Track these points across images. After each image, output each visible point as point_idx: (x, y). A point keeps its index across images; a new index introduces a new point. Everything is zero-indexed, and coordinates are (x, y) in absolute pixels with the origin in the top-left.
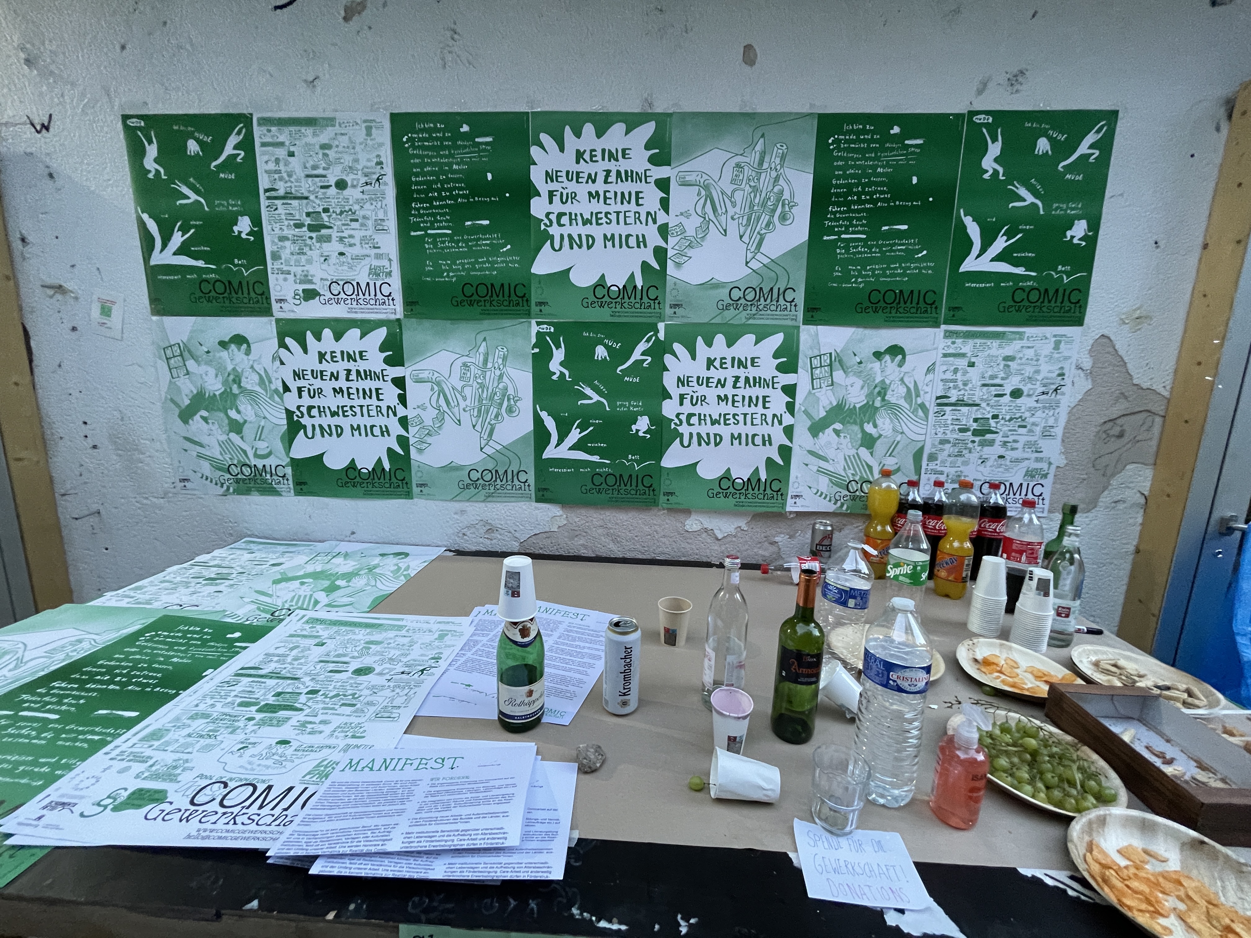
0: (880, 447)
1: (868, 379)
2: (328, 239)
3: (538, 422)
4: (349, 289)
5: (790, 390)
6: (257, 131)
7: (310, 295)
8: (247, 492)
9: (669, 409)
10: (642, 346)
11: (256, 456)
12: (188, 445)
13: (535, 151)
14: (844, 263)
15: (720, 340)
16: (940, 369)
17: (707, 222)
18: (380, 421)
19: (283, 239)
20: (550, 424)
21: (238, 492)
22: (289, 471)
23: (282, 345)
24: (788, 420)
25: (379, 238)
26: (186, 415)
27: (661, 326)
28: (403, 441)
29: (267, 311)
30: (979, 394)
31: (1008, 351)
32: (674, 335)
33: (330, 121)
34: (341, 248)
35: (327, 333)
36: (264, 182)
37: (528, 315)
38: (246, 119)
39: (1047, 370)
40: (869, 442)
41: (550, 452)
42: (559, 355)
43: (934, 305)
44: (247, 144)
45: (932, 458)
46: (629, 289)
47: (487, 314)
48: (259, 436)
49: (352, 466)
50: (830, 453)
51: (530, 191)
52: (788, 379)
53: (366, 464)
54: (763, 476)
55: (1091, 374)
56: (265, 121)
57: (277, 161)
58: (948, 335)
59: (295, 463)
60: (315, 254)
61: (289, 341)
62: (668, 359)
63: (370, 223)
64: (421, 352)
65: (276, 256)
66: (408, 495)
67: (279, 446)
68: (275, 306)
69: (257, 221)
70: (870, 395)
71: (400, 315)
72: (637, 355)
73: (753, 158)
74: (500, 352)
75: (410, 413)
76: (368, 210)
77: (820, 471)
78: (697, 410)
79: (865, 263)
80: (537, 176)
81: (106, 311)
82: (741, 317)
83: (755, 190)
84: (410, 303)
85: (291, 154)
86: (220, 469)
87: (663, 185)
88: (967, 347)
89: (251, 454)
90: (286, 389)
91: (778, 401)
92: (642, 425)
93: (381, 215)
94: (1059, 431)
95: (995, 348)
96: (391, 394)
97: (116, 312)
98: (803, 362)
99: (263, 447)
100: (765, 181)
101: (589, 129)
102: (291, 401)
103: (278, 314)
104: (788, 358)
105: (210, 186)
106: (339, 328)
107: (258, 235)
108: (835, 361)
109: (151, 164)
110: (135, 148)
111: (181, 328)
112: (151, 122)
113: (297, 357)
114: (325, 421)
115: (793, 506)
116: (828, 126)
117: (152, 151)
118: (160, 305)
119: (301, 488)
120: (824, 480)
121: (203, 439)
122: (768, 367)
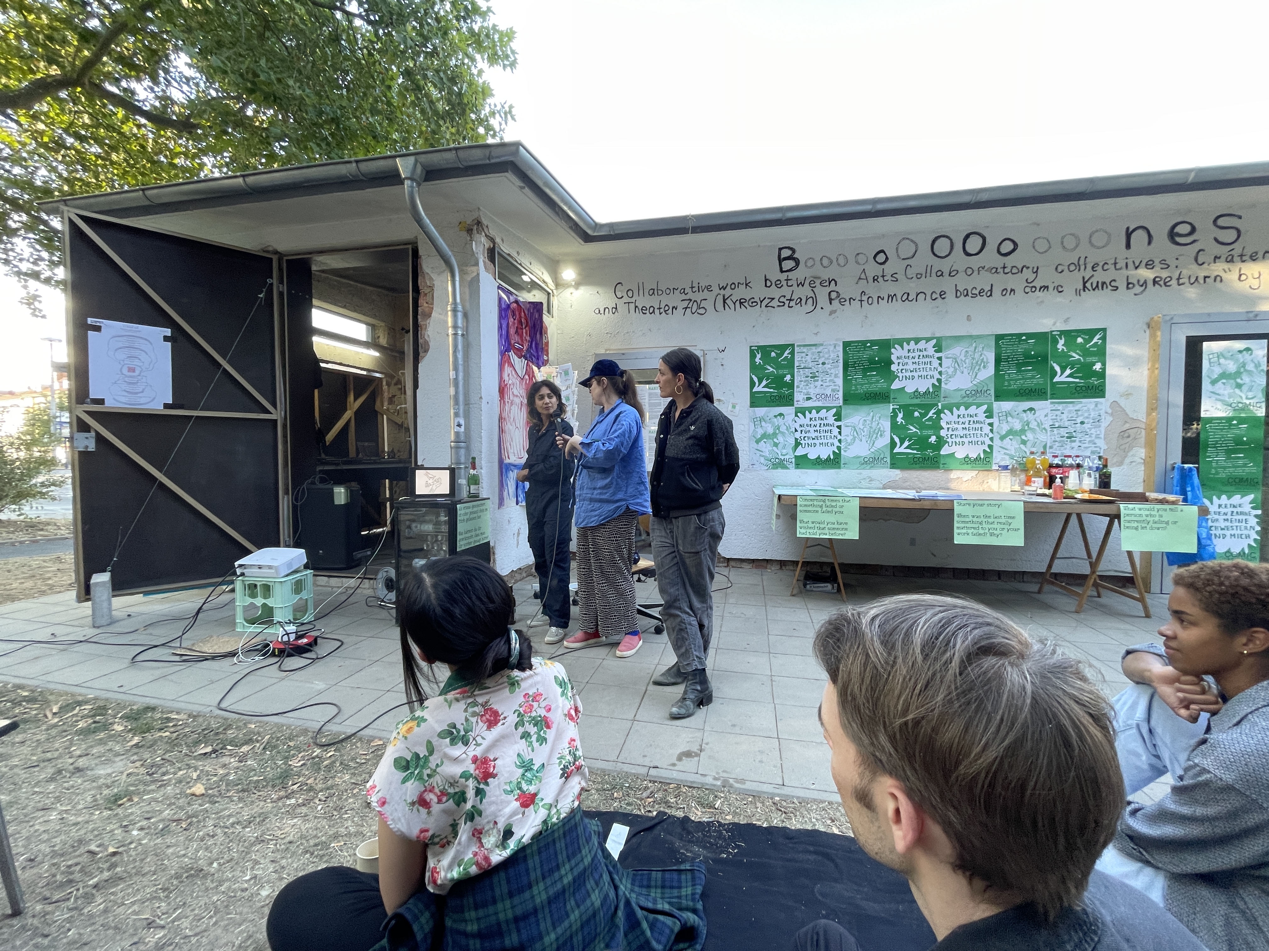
0: (1029, 444)
1: (1021, 420)
2: (817, 381)
3: (892, 439)
4: (823, 396)
5: (991, 425)
6: (796, 349)
7: (809, 399)
8: (777, 468)
9: (943, 433)
10: (933, 411)
11: (782, 455)
12: (757, 452)
13: (893, 350)
14: (1009, 381)
15: (962, 408)
16: (1050, 415)
17: (956, 370)
18: (830, 441)
19: (801, 381)
20: (897, 440)
21: (773, 468)
22: (794, 460)
23: (796, 415)
24: (991, 435)
25: (836, 380)
26: (758, 442)
27: (940, 404)
28: (839, 448)
29: (793, 405)
30: (1067, 424)
31: (1077, 408)
32: (944, 407)
33: (822, 345)
34: (822, 383)
35: (814, 411)
36: (796, 364)
37: (889, 402)
38: (793, 345)
39: (1093, 414)
40: (1024, 442)
41: (896, 450)
42: (900, 415)
43: (1046, 393)
44: (792, 353)
45: (1051, 447)
46: (927, 393)
47: (873, 403)
48: (784, 447)
49: (819, 457)
50: (1009, 447)
51: (892, 363)
52: (990, 421)
53: (824, 457)
54: (982, 456)
55: (1112, 414)
56: (798, 346)
57: (802, 357)
58: (1052, 403)
59: (796, 457)
60: (812, 386)
61: (799, 414)
62: (942, 415)
63: (833, 375)
64: (847, 416)
65: (798, 387)
66: (839, 468)
67: (791, 451)
68: (795, 403)
69: (793, 376)
70: (1023, 426)
71: (841, 404)
72: (930, 414)
73: (972, 349)
74: (878, 415)
75: (842, 438)
76: (833, 371)
77: (1005, 454)
78: (954, 433)
79: (1016, 380)
80: (893, 358)
81: (734, 407)
82: (971, 400)
83: (973, 359)
84: (846, 400)
85: (807, 355)
86: (767, 460)
87: (940, 359)
88: (1060, 407)
89: (779, 454)
90: (796, 431)
91: (987, 429)
92: (933, 439)
93: (837, 372)
94: (1102, 436)
95: (1071, 407)
96: (836, 431)
97: (737, 407)
98: (995, 414)
99: (784, 452)
100: (977, 355)
101: (912, 343)
102: (798, 435)
103: (796, 405)
104: (989, 414)
105: (778, 366)
106: (818, 409)
107: (793, 380)
108: (1008, 414)
109: (758, 360)
110: (753, 356)
111: (761, 411)
112: (760, 347)
113: (801, 420)
114: (810, 442)
115: (995, 467)
116: (999, 338)
117: (759, 356)
118: (753, 404)
119: (798, 466)
120: (1007, 457)
121: (763, 449)
122: (982, 417)
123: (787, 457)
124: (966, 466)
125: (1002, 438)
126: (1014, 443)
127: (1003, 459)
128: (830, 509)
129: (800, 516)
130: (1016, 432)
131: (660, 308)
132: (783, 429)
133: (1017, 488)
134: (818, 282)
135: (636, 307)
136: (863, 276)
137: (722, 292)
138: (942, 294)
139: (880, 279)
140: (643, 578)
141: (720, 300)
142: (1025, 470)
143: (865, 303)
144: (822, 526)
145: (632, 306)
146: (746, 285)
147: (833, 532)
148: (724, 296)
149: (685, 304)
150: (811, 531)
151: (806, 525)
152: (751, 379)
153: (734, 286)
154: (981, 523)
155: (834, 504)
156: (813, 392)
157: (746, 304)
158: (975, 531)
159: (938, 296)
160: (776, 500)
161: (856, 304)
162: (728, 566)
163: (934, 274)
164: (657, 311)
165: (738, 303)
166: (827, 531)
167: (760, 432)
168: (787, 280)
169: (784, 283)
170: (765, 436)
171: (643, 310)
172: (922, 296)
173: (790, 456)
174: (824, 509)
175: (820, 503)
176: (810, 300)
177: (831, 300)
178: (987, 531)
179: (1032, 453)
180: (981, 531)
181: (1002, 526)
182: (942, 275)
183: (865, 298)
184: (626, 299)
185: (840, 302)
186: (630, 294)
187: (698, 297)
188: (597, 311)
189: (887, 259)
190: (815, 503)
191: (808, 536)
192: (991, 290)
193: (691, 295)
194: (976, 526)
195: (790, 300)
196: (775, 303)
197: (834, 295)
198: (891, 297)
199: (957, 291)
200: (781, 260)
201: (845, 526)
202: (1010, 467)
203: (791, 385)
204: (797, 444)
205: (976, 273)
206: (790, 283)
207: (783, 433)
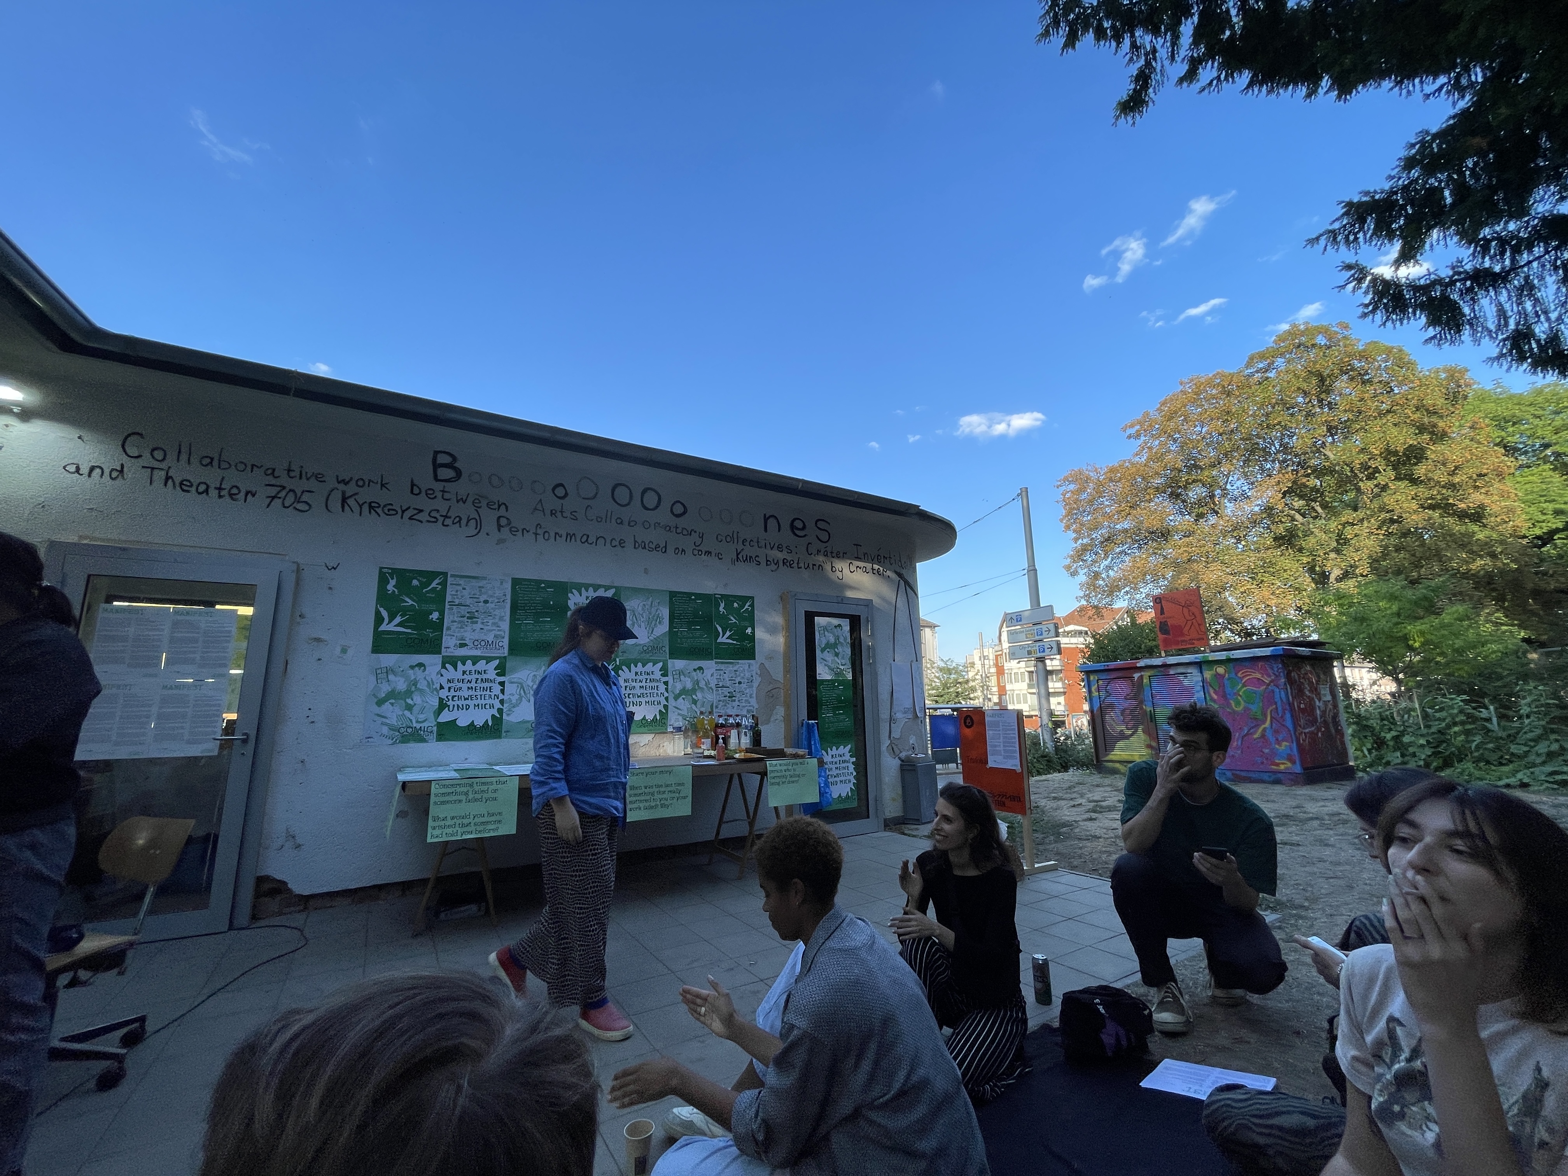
0: (699, 704)
1: (692, 679)
2: (477, 622)
4: (483, 643)
5: (666, 683)
6: (450, 580)
7: (462, 645)
8: (408, 741)
11: (417, 722)
12: (377, 718)
13: (570, 595)
14: (681, 638)
15: (640, 665)
16: (715, 675)
18: (490, 702)
19: (453, 622)
21: (402, 742)
22: (435, 728)
23: (444, 667)
24: (666, 694)
25: (500, 623)
26: (380, 703)
28: (500, 711)
29: (440, 653)
30: (728, 684)
31: (735, 668)
32: (623, 663)
33: (485, 578)
34: (482, 626)
35: (469, 662)
36: (448, 598)
38: (445, 574)
39: (748, 675)
40: (695, 702)
43: (711, 653)
44: (444, 584)
45: (717, 707)
48: (422, 711)
49: (472, 724)
50: (682, 707)
52: (665, 679)
53: (479, 723)
54: (658, 717)
55: (760, 676)
56: (452, 576)
57: (457, 591)
58: (716, 663)
59: (439, 725)
60: (469, 628)
61: (447, 665)
63: (497, 617)
64: (514, 670)
65: (449, 629)
66: (500, 737)
67: (432, 716)
68: (443, 650)
69: (442, 614)
70: (694, 685)
71: (506, 654)
73: (649, 603)
75: (505, 697)
76: (497, 612)
77: (679, 714)
79: (687, 638)
81: (344, 651)
82: (647, 657)
83: (650, 613)
84: (512, 650)
85: (464, 589)
86: (393, 730)
88: (722, 667)
89: (414, 721)
90: (442, 688)
91: (662, 687)
93: (503, 614)
94: (754, 695)
95: (731, 668)
96: (497, 689)
97: (350, 652)
98: (670, 673)
99: (422, 717)
100: (653, 610)
101: (591, 589)
102: (444, 694)
103: (444, 654)
104: (665, 672)
105: (420, 598)
106: (475, 660)
107: (441, 619)
108: (681, 673)
109: (390, 587)
110: (383, 580)
111: (389, 660)
112: (395, 572)
113: (450, 672)
114: (460, 703)
115: (670, 729)
116: (673, 594)
117: (393, 582)
118: (377, 648)
119: (441, 737)
120: (681, 718)
121: (388, 715)
122: (658, 675)
123: (426, 724)
124: (643, 729)
125: (676, 698)
126: (687, 702)
127: (677, 720)
128: (478, 796)
129: (434, 810)
130: (688, 690)
131: (220, 489)
132: (422, 685)
133: (689, 750)
134: (484, 503)
135: (168, 478)
136: (539, 507)
137: (342, 487)
138: (622, 543)
139: (559, 514)
141: (337, 497)
142: (696, 731)
143: (540, 538)
144: (466, 821)
145: (160, 475)
146: (382, 485)
147: (481, 828)
148: (344, 493)
149: (273, 491)
150: (450, 831)
151: (441, 823)
152: (378, 614)
153: (361, 483)
154: (653, 794)
155: (485, 788)
156: (469, 635)
157: (379, 510)
158: (648, 805)
159: (617, 543)
160: (398, 789)
161: (530, 537)
163: (613, 521)
164: (213, 493)
165: (366, 508)
166: (472, 828)
167: (385, 688)
168: (443, 491)
169: (439, 495)
170: (393, 695)
171: (184, 486)
172: (601, 541)
173: (431, 723)
174: (471, 797)
175: (466, 789)
176: (473, 522)
177: (499, 527)
178: (658, 803)
179: (702, 713)
180: (653, 804)
181: (673, 795)
182: (621, 523)
183: (539, 531)
184: (147, 460)
185: (511, 531)
186: (159, 455)
187: (300, 486)
188: (73, 468)
189: (566, 494)
190: (458, 789)
191: (444, 839)
192: (666, 547)
193: (284, 480)
194: (648, 797)
195: (446, 517)
196: (423, 516)
197: (503, 522)
198: (570, 536)
199: (635, 542)
200: (436, 466)
201: (497, 818)
202: (683, 728)
203: (439, 626)
204: (442, 705)
205: (653, 527)
206: (447, 496)
207: (421, 691)
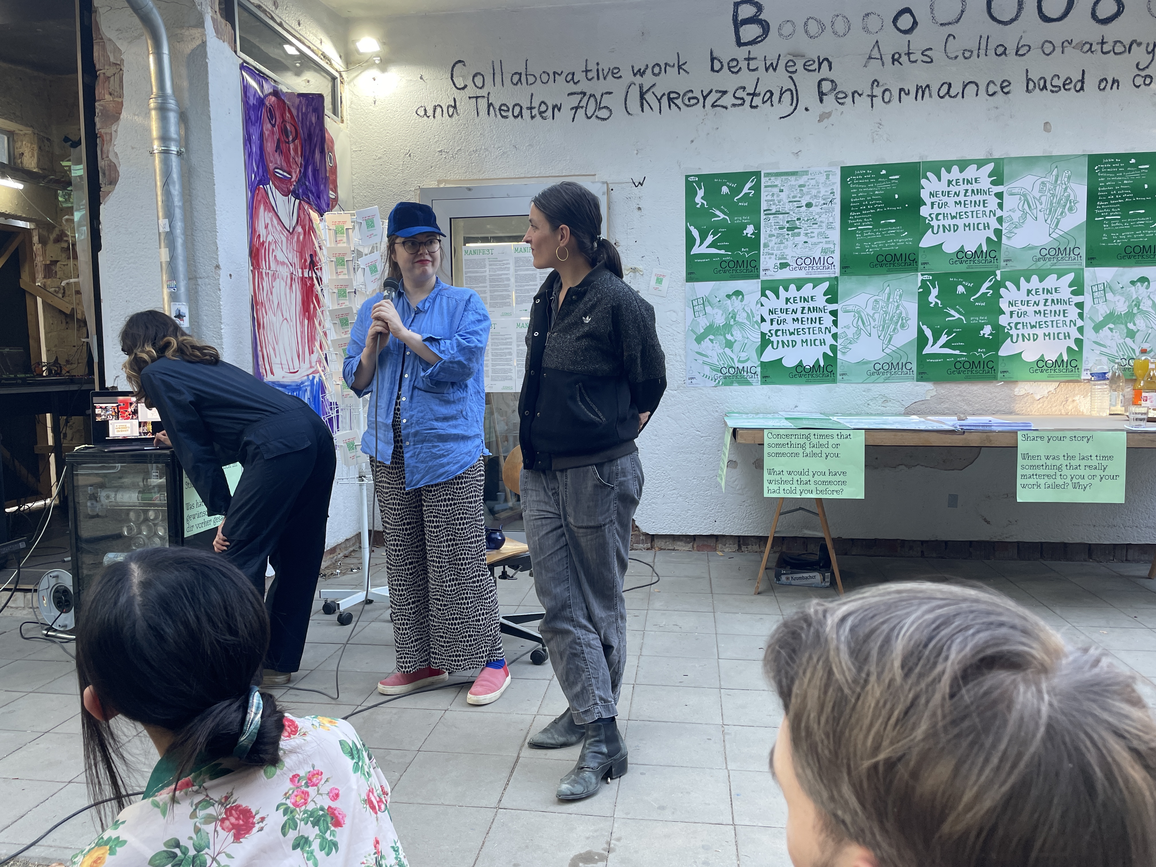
0: (1139, 337)
1: (1128, 297)
2: (799, 234)
3: (920, 332)
4: (808, 261)
5: (1080, 305)
6: (763, 180)
7: (784, 266)
8: (731, 384)
9: (1003, 320)
10: (987, 284)
11: (739, 361)
12: (698, 357)
13: (923, 182)
14: (1108, 232)
15: (1035, 278)
17: (1025, 214)
18: (821, 336)
19: (771, 236)
20: (928, 333)
21: (725, 384)
22: (759, 369)
23: (763, 294)
24: (1080, 323)
25: (829, 232)
26: (699, 339)
27: (998, 272)
28: (834, 348)
29: (758, 277)
32: (1006, 277)
33: (806, 173)
34: (806, 239)
35: (792, 287)
36: (764, 206)
37: (916, 270)
38: (758, 174)
40: (1131, 334)
41: (927, 350)
42: (935, 292)
44: (757, 187)
46: (978, 253)
47: (890, 271)
48: (743, 349)
49: (800, 365)
50: (1108, 343)
51: (920, 202)
52: (1079, 299)
53: (808, 363)
54: (1065, 358)
56: (768, 175)
57: (773, 195)
59: (763, 365)
60: (790, 243)
61: (768, 292)
62: (1002, 291)
63: (824, 225)
64: (848, 295)
65: (766, 246)
66: (834, 381)
67: (754, 355)
68: (762, 273)
69: (758, 228)
70: (1130, 306)
71: (838, 274)
72: (983, 290)
73: (1052, 179)
74: (898, 292)
75: (839, 331)
76: (824, 218)
77: (1102, 353)
78: (1020, 320)
79: (1121, 231)
80: (924, 194)
81: (659, 281)
82: (1048, 265)
83: (1053, 195)
84: (846, 267)
85: (781, 191)
86: (716, 370)
87: (999, 196)
89: (736, 360)
90: (763, 320)
91: (1073, 313)
92: (987, 330)
93: (831, 220)
96: (828, 320)
97: (665, 282)
98: (1087, 289)
99: (743, 356)
100: (1059, 190)
101: (955, 169)
102: (766, 327)
103: (763, 277)
104: (1077, 287)
105: (733, 210)
106: (800, 284)
107: (757, 234)
108: (1107, 288)
109: (698, 200)
110: (690, 192)
111: (704, 288)
112: (703, 178)
113: (772, 302)
114: (785, 338)
115: (1085, 376)
116: (1094, 160)
117: (701, 193)
118: (691, 276)
119: (766, 379)
120: (1105, 359)
121: (709, 353)
122: (1065, 293)
123: (748, 364)
124: (1039, 375)
125: (1097, 328)
126: (1116, 335)
127: (1098, 363)
128: (816, 450)
129: (768, 462)
130: (1119, 316)
131: (531, 108)
132: (741, 317)
133: (1119, 409)
134: (800, 63)
135: (490, 105)
136: (875, 54)
137: (638, 79)
138: (1005, 87)
139: (904, 59)
140: (510, 571)
141: (635, 92)
142: (1132, 380)
143: (878, 101)
144: (804, 478)
145: (483, 104)
146: (679, 67)
147: (821, 487)
148: (641, 87)
149: (575, 100)
150: (787, 487)
151: (778, 477)
152: (688, 233)
153: (659, 69)
154: (1059, 468)
155: (824, 441)
156: (791, 254)
157: (678, 102)
158: (1050, 481)
159: (998, 89)
160: (728, 437)
161: (863, 102)
162: (652, 547)
163: (990, 52)
164: (526, 113)
165: (665, 101)
166: (812, 487)
167: (703, 323)
168: (748, 59)
169: (743, 64)
170: (711, 330)
171: (503, 110)
172: (971, 89)
173: (753, 362)
174: (808, 450)
175: (801, 441)
176: (787, 96)
177: (821, 95)
178: (1068, 481)
179: (1144, 352)
180: (1059, 481)
181: (1094, 472)
182: (1004, 53)
183: (878, 91)
184: (471, 90)
185: (837, 98)
186: (479, 81)
187: (597, 87)
188: (422, 113)
189: (915, 23)
190: (794, 440)
191: (782, 495)
192: (1082, 81)
193: (584, 86)
194: (1052, 472)
195: (754, 94)
196: (728, 100)
197: (826, 86)
198: (922, 90)
199: (1028, 80)
200: (738, 24)
201: (842, 478)
202: (1109, 375)
203: (755, 243)
204: (765, 342)
205: (1059, 50)
206: (753, 65)
207: (741, 325)
